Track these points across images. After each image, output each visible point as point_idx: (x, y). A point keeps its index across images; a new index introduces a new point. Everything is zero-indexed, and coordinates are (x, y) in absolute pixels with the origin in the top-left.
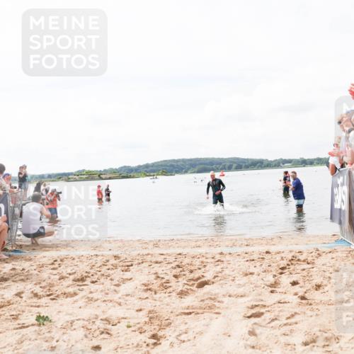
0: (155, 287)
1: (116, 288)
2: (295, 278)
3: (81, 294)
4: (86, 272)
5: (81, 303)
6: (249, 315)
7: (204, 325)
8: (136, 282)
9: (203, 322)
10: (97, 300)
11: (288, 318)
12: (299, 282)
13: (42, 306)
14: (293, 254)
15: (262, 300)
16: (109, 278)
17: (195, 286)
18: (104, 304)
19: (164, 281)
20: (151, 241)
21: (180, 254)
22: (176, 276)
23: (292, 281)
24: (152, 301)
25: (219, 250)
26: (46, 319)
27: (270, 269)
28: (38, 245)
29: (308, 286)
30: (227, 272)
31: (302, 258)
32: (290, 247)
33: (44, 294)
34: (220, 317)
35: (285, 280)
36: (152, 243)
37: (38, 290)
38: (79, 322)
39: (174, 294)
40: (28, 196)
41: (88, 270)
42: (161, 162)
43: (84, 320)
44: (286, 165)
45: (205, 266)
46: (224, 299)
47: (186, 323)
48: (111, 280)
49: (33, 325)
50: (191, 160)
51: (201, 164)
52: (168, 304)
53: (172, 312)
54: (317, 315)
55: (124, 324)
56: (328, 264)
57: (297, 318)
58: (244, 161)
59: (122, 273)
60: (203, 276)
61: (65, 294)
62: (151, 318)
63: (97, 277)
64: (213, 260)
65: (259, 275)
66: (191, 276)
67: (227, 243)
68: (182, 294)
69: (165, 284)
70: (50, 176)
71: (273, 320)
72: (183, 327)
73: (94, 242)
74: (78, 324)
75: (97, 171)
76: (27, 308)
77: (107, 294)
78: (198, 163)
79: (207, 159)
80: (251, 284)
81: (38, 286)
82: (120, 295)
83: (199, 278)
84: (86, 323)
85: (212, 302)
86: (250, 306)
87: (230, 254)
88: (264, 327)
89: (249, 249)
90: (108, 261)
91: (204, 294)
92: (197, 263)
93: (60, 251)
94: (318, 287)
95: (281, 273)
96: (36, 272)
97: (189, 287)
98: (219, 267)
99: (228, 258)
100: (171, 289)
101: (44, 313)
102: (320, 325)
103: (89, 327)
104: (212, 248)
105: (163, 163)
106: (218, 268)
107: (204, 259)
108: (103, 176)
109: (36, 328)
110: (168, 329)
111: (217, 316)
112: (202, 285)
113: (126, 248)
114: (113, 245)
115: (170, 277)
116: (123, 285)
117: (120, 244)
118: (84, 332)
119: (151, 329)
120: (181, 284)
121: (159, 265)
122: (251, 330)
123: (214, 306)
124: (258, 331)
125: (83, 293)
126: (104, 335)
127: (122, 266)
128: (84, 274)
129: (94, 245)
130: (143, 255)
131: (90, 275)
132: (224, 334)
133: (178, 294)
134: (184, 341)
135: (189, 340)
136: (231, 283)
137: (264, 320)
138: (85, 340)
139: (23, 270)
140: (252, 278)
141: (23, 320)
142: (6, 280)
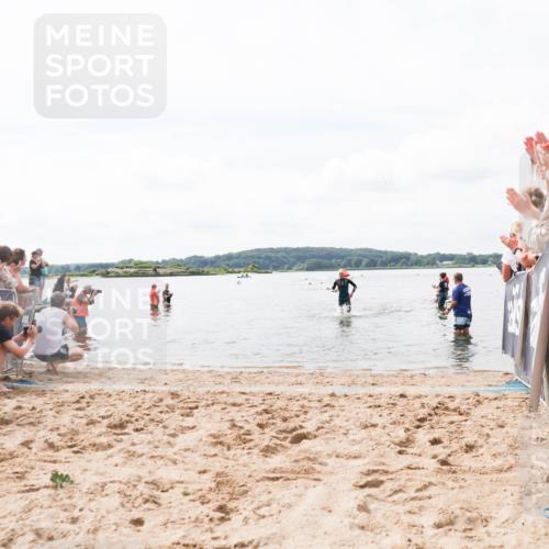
0: (229, 440)
1: (171, 439)
2: (437, 434)
3: (119, 446)
4: (128, 415)
5: (118, 459)
6: (362, 483)
7: (295, 495)
8: (202, 432)
9: (294, 491)
10: (142, 455)
11: (418, 490)
12: (443, 440)
13: (61, 462)
14: (440, 399)
15: (383, 464)
16: (161, 425)
17: (289, 439)
18: (150, 462)
19: (242, 431)
20: (228, 373)
21: (270, 394)
22: (261, 426)
23: (431, 437)
24: (222, 460)
25: (330, 390)
26: (65, 478)
27: (402, 419)
28: (56, 373)
29: (455, 446)
30: (337, 422)
31: (452, 405)
32: (438, 390)
33: (64, 444)
34: (320, 486)
35: (423, 436)
36: (230, 377)
37: (54, 438)
38: (112, 485)
39: (256, 451)
40: (43, 298)
41: (131, 413)
42: (252, 251)
43: (120, 482)
44: (445, 263)
45: (306, 412)
46: (328, 461)
47: (269, 493)
48: (165, 427)
49: (45, 487)
50: (297, 250)
51: (313, 257)
52: (246, 464)
53: (250, 476)
54: (461, 487)
55: (179, 489)
56: (490, 416)
57: (431, 491)
58: (381, 254)
59: (181, 418)
60: (301, 427)
61: (94, 445)
63: (142, 422)
64: (318, 405)
65: (384, 428)
66: (283, 426)
67: (343, 381)
68: (268, 451)
69: (243, 437)
70: (78, 268)
71: (396, 492)
72: (265, 498)
74: (111, 488)
75: (152, 263)
76: (38, 463)
77: (157, 447)
78: (308, 255)
79: (323, 249)
80: (372, 440)
81: (55, 433)
82: (175, 450)
83: (295, 429)
84: (123, 487)
85: (310, 463)
86: (365, 471)
87: (346, 396)
88: (383, 500)
89: (376, 390)
90: (161, 400)
91: (300, 451)
92: (295, 407)
93: (90, 383)
94: (469, 448)
95: (418, 427)
96: (52, 413)
97: (279, 442)
98: (326, 414)
99: (342, 401)
100: (252, 444)
101: (62, 469)
102: (464, 501)
103: (128, 493)
104: (320, 386)
105: (255, 254)
106: (326, 417)
107: (305, 403)
108: (161, 271)
109: (51, 491)
110: (242, 499)
111: (314, 483)
112: (298, 439)
113: (190, 382)
114: (170, 377)
115: (252, 426)
116: (181, 436)
117: (181, 376)
118: (120, 500)
119: (217, 499)
120: (267, 437)
121: (238, 408)
122: (362, 504)
123: (313, 469)
124: (372, 507)
125: (122, 445)
126: (149, 505)
127: (182, 408)
128: (125, 418)
129: (142, 376)
130: (215, 393)
131: (133, 419)
132: (323, 509)
133: (261, 451)
134: (264, 517)
135: (271, 515)
136: (340, 438)
137: (384, 491)
138: (122, 510)
139: (33, 409)
140: (374, 432)
141: (31, 480)
142: (7, 422)
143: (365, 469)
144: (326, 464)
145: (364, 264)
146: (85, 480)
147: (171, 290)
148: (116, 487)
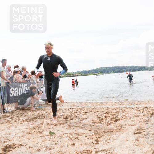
0: (97, 121)
1: (81, 121)
5: (66, 127)
6: (136, 133)
7: (117, 136)
8: (89, 119)
10: (73, 126)
13: (51, 128)
15: (142, 127)
16: (78, 118)
17: (114, 121)
18: (75, 128)
19: (101, 119)
20: (95, 103)
21: (108, 108)
22: (106, 117)
24: (95, 127)
25: (124, 106)
26: (53, 133)
27: (146, 114)
30: (127, 115)
34: (124, 134)
36: (96, 104)
37: (49, 122)
38: (66, 134)
39: (105, 124)
41: (69, 114)
42: (100, 68)
43: (68, 134)
45: (118, 113)
47: (109, 136)
48: (79, 118)
49: (48, 135)
50: (112, 67)
51: (117, 69)
52: (102, 128)
53: (104, 131)
55: (84, 135)
58: (136, 67)
59: (83, 116)
60: (117, 117)
61: (60, 124)
62: (95, 133)
63: (73, 117)
64: (121, 111)
65: (141, 117)
66: (112, 117)
67: (128, 104)
68: (108, 124)
69: (101, 120)
72: (108, 137)
73: (71, 103)
75: (72, 73)
76: (45, 129)
77: (77, 124)
79: (119, 67)
80: (138, 120)
82: (82, 124)
83: (115, 118)
85: (119, 127)
86: (136, 129)
88: (142, 138)
89: (138, 106)
90: (77, 111)
91: (117, 124)
92: (115, 111)
95: (151, 116)
96: (48, 115)
97: (111, 122)
98: (124, 113)
99: (128, 109)
100: (104, 122)
101: (52, 130)
103: (70, 137)
104: (122, 106)
106: (124, 114)
107: (118, 110)
108: (75, 75)
109: (49, 136)
110: (102, 138)
111: (122, 133)
112: (117, 120)
113: (85, 106)
114: (79, 104)
115: (103, 117)
116: (83, 120)
117: (82, 104)
118: (68, 138)
119: (95, 138)
120: (108, 120)
121: (99, 112)
122: (136, 138)
123: (121, 129)
124: (139, 139)
125: (67, 124)
126: (76, 140)
128: (68, 116)
130: (92, 108)
131: (70, 116)
132: (125, 140)
133: (106, 124)
134: (108, 143)
135: (110, 142)
136: (129, 120)
137: (142, 135)
138: (69, 141)
139: (42, 114)
140: (138, 118)
141: (44, 133)
142: (36, 118)
144: (125, 128)
145: (132, 70)
147: (77, 80)
148: (67, 135)
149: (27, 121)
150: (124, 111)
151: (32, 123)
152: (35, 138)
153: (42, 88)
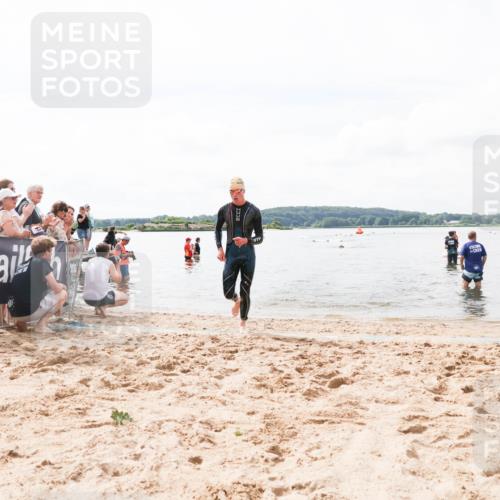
0: (272, 382)
1: (218, 381)
2: (468, 382)
3: (169, 387)
4: (174, 357)
5: (171, 398)
6: (405, 428)
7: (343, 439)
8: (245, 375)
9: (342, 434)
10: (193, 395)
11: (461, 437)
12: (474, 388)
13: (118, 400)
14: (463, 349)
15: (423, 410)
16: (206, 367)
17: (328, 383)
18: (202, 402)
19: (283, 375)
20: (260, 320)
21: (303, 340)
22: (299, 370)
23: (464, 386)
24: (269, 402)
25: (358, 338)
26: (125, 416)
27: (431, 367)
28: (104, 316)
30: (371, 368)
31: (477, 355)
32: (460, 340)
33: (119, 382)
34: (365, 430)
35: (455, 384)
36: (262, 324)
37: (109, 377)
38: (170, 423)
39: (298, 394)
41: (177, 356)
42: (275, 209)
43: (176, 421)
44: (452, 222)
45: (339, 358)
46: (367, 406)
47: (317, 435)
48: (210, 369)
49: (107, 424)
50: (316, 209)
51: (331, 215)
52: (291, 407)
53: (297, 419)
55: (231, 430)
57: (473, 438)
58: (391, 213)
59: (224, 361)
60: (337, 372)
61: (147, 385)
62: (268, 425)
63: (189, 364)
64: (349, 351)
65: (416, 375)
66: (322, 371)
67: (368, 329)
68: (310, 394)
69: (284, 380)
70: (118, 222)
71: (440, 438)
72: (314, 440)
73: (182, 316)
74: (168, 427)
75: (184, 218)
76: (97, 401)
77: (206, 388)
78: (325, 213)
79: (339, 208)
80: (407, 386)
81: (109, 372)
82: (223, 391)
83: (332, 375)
84: (179, 426)
85: (350, 409)
86: (406, 417)
87: (374, 344)
88: (428, 446)
90: (203, 344)
91: (341, 396)
92: (328, 353)
93: (135, 326)
95: (448, 375)
96: (105, 353)
97: (319, 386)
98: (359, 361)
99: (371, 349)
100: (293, 387)
101: (120, 407)
103: (184, 432)
104: (348, 334)
105: (277, 212)
106: (359, 363)
107: (337, 349)
109: (112, 428)
110: (292, 441)
111: (360, 427)
112: (337, 384)
113: (227, 328)
114: (207, 323)
115: (291, 371)
116: (226, 378)
117: (219, 321)
118: (178, 439)
119: (269, 440)
120: (307, 381)
121: (274, 353)
122: (410, 449)
123: (356, 413)
124: (420, 452)
125: (173, 386)
126: (204, 444)
127: (223, 352)
128: (172, 360)
129: (182, 321)
130: (251, 339)
131: (179, 361)
132: (372, 453)
133: (304, 395)
134: (316, 459)
135: (323, 458)
136: (377, 383)
137: (428, 437)
138: (180, 449)
139: (87, 349)
140: (409, 379)
141: (92, 416)
142: (65, 361)
143: (406, 415)
144: (367, 409)
145: (377, 222)
146: (142, 418)
148: (172, 425)
149: (36, 369)
150: (358, 352)
151: (50, 378)
152: (63, 431)
153: (86, 260)
